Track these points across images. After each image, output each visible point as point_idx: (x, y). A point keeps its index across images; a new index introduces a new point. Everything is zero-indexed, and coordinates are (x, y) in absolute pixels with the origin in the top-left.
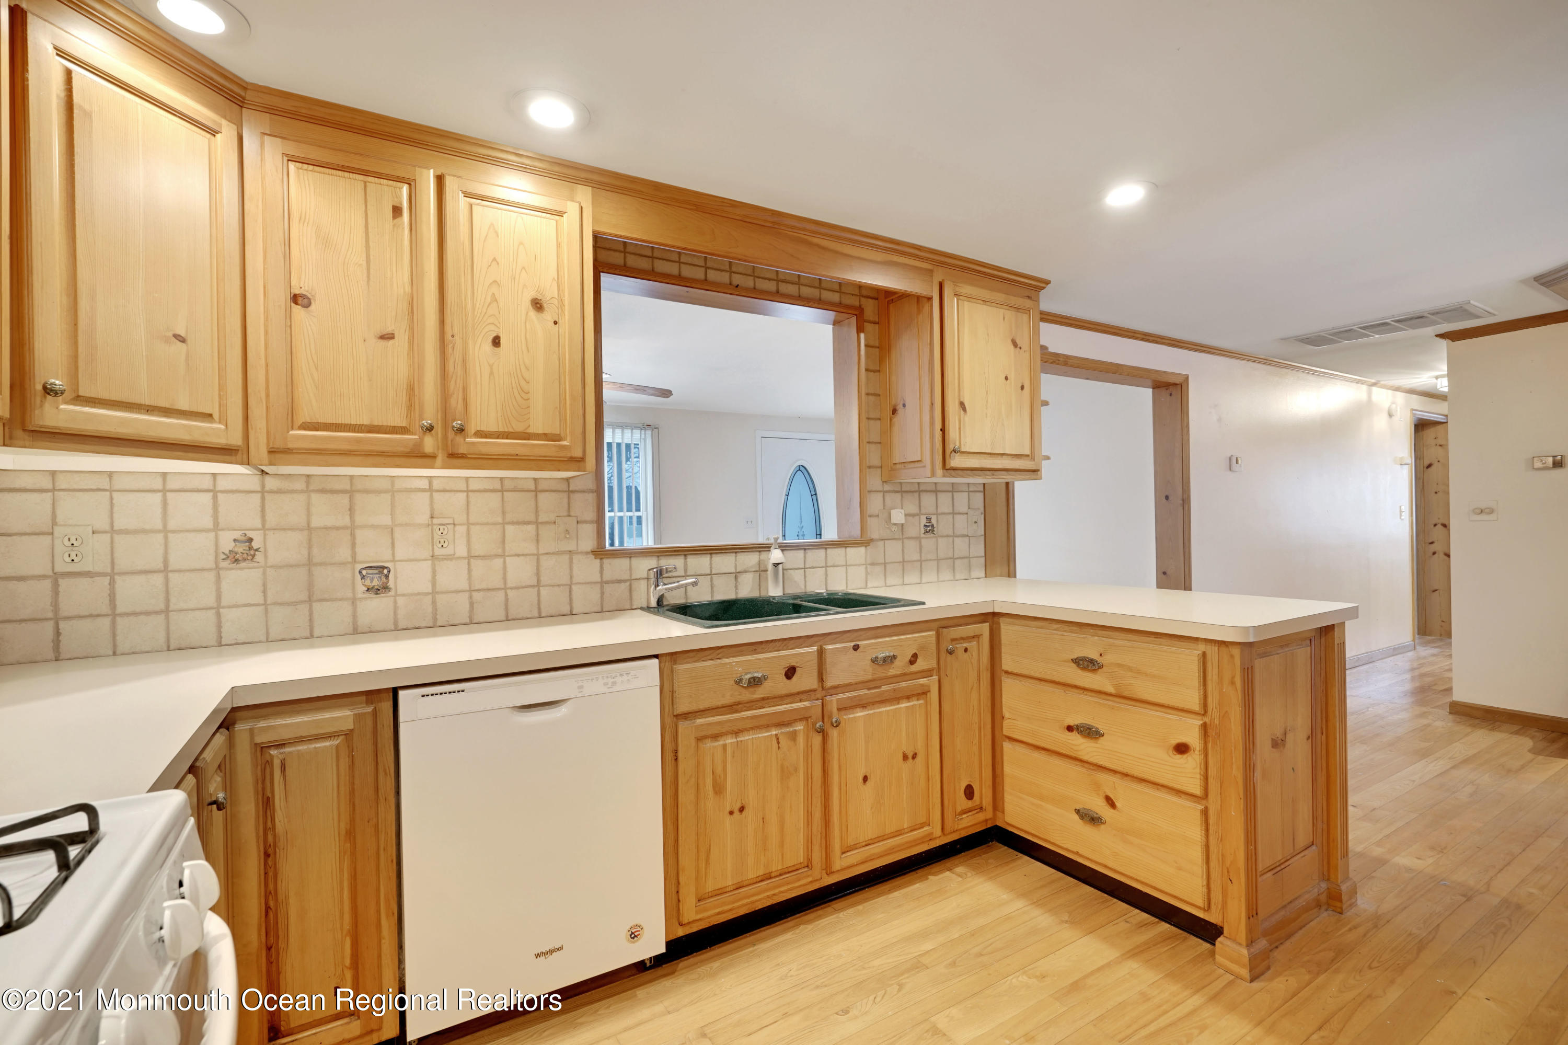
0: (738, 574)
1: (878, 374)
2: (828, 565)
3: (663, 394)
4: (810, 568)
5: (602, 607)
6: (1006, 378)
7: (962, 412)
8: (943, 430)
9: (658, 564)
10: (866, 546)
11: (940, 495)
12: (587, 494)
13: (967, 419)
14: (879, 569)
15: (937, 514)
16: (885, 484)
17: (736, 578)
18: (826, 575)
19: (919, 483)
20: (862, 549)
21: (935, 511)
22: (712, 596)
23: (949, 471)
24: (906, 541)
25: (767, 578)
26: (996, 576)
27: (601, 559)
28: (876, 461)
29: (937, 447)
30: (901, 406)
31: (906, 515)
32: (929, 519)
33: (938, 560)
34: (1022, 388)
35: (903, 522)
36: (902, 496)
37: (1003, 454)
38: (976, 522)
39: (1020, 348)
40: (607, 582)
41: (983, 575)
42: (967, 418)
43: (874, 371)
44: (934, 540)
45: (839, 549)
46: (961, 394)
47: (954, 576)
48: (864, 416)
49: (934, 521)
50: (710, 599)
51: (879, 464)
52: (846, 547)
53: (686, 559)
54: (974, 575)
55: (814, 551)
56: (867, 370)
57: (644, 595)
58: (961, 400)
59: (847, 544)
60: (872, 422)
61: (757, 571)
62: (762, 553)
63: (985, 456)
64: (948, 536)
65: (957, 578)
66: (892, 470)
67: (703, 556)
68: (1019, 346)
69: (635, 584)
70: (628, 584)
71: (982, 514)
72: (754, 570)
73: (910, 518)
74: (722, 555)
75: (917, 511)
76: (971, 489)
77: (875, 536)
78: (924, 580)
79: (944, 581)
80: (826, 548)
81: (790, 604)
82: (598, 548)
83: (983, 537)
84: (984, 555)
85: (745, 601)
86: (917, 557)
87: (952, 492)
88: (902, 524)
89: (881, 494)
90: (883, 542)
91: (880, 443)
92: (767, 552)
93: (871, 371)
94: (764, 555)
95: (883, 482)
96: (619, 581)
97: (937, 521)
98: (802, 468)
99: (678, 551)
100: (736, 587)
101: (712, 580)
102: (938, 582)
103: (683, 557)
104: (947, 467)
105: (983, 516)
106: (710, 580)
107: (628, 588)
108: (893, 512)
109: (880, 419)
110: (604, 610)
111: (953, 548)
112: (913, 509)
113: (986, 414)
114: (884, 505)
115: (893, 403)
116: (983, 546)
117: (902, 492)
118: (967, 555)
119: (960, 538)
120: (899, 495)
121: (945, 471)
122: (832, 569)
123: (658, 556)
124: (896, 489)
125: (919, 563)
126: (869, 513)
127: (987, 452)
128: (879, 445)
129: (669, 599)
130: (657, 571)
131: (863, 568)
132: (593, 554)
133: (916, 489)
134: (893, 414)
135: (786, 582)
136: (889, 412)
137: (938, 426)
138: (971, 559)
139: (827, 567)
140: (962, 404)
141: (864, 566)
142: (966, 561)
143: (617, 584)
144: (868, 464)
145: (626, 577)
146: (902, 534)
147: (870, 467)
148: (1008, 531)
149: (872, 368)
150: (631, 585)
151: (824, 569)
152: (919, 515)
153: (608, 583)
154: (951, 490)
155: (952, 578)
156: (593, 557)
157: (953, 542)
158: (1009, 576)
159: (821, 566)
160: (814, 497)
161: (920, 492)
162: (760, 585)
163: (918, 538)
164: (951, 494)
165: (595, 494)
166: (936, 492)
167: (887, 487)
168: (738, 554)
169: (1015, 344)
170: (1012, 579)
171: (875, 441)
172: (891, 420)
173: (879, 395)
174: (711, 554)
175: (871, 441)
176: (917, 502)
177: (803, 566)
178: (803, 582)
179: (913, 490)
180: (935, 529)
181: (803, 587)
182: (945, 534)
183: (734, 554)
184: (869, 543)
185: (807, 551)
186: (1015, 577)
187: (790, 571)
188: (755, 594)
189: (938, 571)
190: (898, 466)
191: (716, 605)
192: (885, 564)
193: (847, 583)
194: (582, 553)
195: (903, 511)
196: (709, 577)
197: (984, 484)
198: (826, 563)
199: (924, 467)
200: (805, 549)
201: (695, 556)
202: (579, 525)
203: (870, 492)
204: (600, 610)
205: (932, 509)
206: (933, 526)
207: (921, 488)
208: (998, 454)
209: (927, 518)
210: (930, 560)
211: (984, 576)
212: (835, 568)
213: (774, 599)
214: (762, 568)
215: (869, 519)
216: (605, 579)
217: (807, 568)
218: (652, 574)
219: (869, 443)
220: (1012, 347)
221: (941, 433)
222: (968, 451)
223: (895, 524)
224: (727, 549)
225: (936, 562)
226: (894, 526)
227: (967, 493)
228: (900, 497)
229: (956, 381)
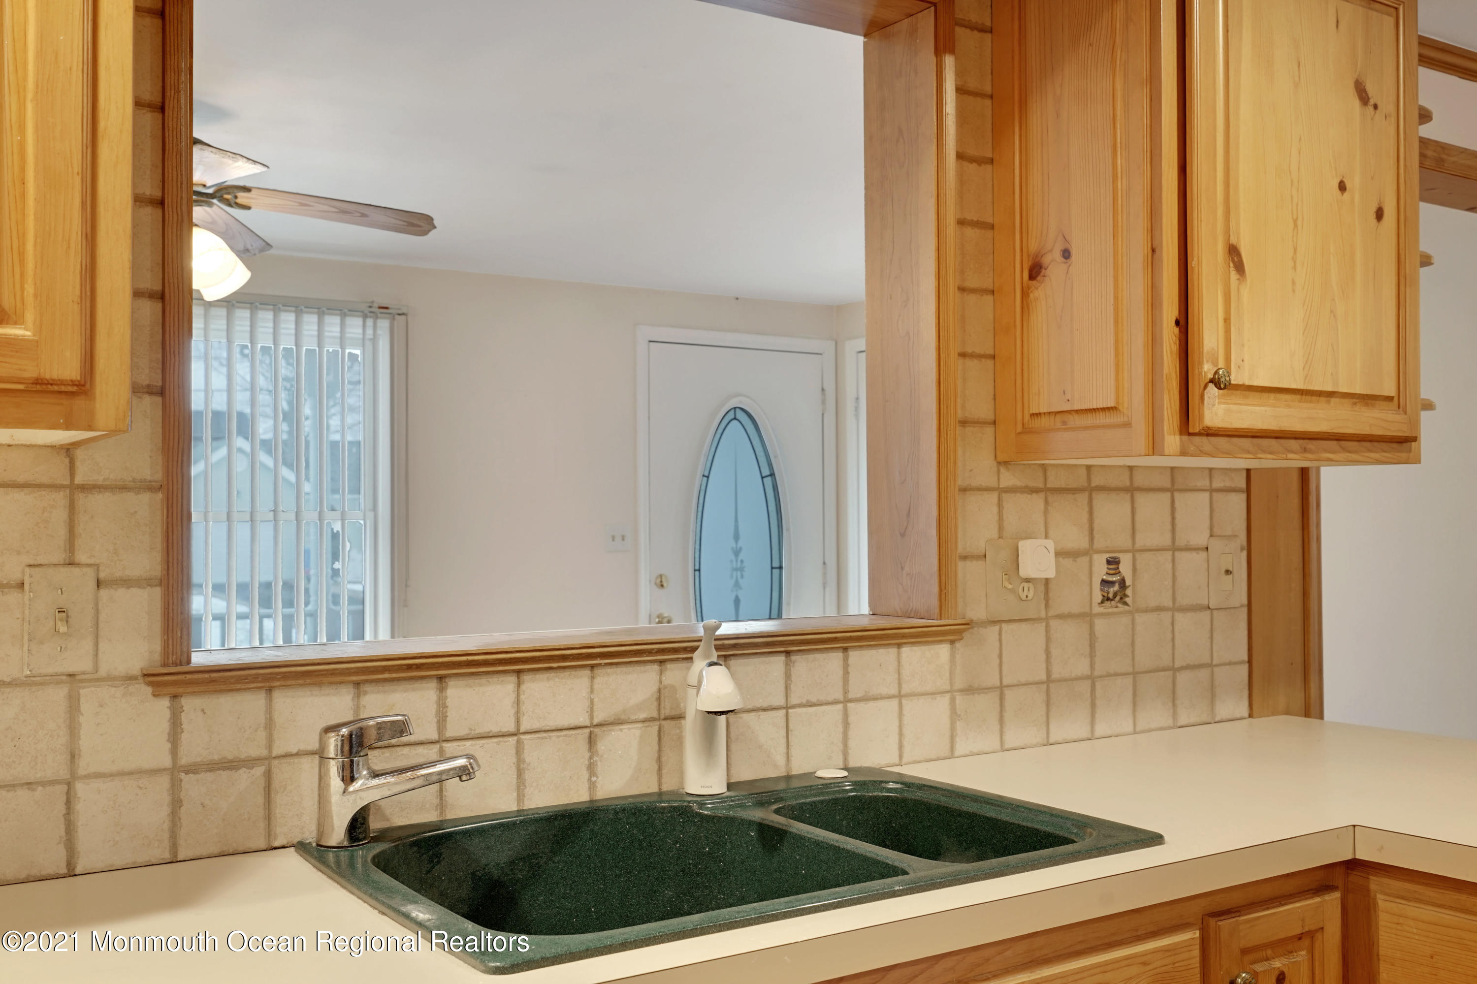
0: (596, 730)
1: (989, 167)
2: (851, 695)
3: (413, 225)
4: (801, 706)
5: (174, 847)
6: (1342, 187)
7: (1234, 275)
8: (1183, 323)
9: (357, 708)
10: (952, 642)
11: (1142, 499)
12: (130, 496)
13: (1245, 294)
14: (986, 703)
15: (1134, 551)
16: (1002, 470)
17: (591, 741)
18: (846, 724)
19: (1089, 468)
20: (943, 651)
21: (1128, 544)
22: (520, 798)
23: (1197, 439)
24: (1053, 623)
25: (680, 741)
26: (1274, 713)
27: (175, 697)
28: (982, 409)
29: (1166, 370)
30: (1057, 254)
31: (1058, 554)
32: (1113, 562)
33: (1135, 674)
34: (1379, 215)
35: (1051, 574)
36: (1046, 502)
37: (1331, 394)
38: (1228, 572)
39: (1376, 107)
40: (193, 769)
41: (1244, 710)
42: (1245, 292)
43: (979, 161)
44: (1125, 620)
45: (882, 651)
46: (1232, 224)
47: (1175, 715)
48: (952, 282)
49: (1125, 569)
50: (514, 808)
51: (991, 417)
52: (899, 646)
53: (442, 689)
54: (1224, 709)
55: (811, 657)
56: (960, 156)
57: (310, 804)
58: (1233, 240)
59: (904, 636)
60: (972, 299)
61: (652, 719)
62: (669, 666)
63: (1288, 397)
64: (1159, 609)
65: (1182, 720)
66: (1027, 431)
67: (495, 679)
68: (1372, 102)
69: (282, 772)
70: (259, 771)
71: (1242, 549)
72: (642, 716)
73: (1067, 562)
74: (552, 674)
75: (1084, 544)
76: (1217, 484)
77: (976, 612)
78: (1100, 730)
79: (1149, 731)
80: (845, 649)
81: (750, 823)
82: (164, 665)
83: (1245, 610)
84: (1246, 658)
85: (616, 813)
86: (1082, 667)
87: (1172, 490)
88: (1047, 581)
89: (994, 496)
90: (997, 628)
91: (994, 357)
92: (684, 664)
93: (972, 160)
94: (673, 673)
95: (999, 463)
96: (231, 765)
97: (1134, 570)
98: (740, 415)
99: (419, 667)
100: (591, 769)
101: (519, 749)
102: (1135, 733)
103: (433, 684)
104: (1194, 427)
105: (1244, 554)
106: (514, 751)
107: (262, 782)
108: (1025, 546)
109: (993, 292)
110: (180, 858)
111: (1173, 639)
112: (1076, 539)
113: (1294, 283)
114: (1001, 528)
115: (1033, 246)
116: (1245, 633)
117: (1048, 491)
118: (1206, 659)
119: (1190, 615)
120: (1038, 501)
121: (1185, 438)
122: (861, 706)
123: (357, 684)
124: (1032, 484)
125: (1089, 682)
126: (960, 549)
127: (1294, 386)
128: (990, 363)
129: (388, 812)
130: (351, 735)
131: (943, 702)
132: (149, 684)
133: (1082, 482)
134: (1032, 277)
135: (733, 747)
136: (1020, 274)
137: (1170, 311)
138: (1216, 669)
139: (847, 701)
140: (1233, 251)
141: (948, 697)
142: (1204, 674)
143: (224, 774)
144: (960, 415)
145: (256, 750)
146: (1047, 606)
147: (964, 423)
148: (1305, 594)
149: (971, 151)
150: (268, 775)
151: (840, 706)
152: (1088, 552)
153: (195, 772)
154: (1168, 485)
155: (1170, 722)
156: (149, 690)
157: (1173, 624)
158: (1307, 715)
159: (830, 699)
160: (768, 481)
161: (1091, 490)
162: (659, 760)
163: (1087, 617)
164: (1168, 495)
165: (160, 496)
166: (1131, 490)
167: (1008, 479)
168: (598, 671)
169: (1363, 96)
170: (1313, 722)
171: (978, 350)
172: (1025, 294)
173: (992, 227)
174: (519, 672)
175: (969, 350)
176: (1085, 516)
177: (781, 702)
178: (782, 749)
179: (1074, 485)
180: (1129, 592)
181: (781, 760)
182: (1153, 604)
183: (587, 672)
184: (960, 632)
185: (793, 658)
186: (1321, 717)
187: (745, 716)
188: (646, 786)
189: (1135, 704)
190: (1044, 422)
191: (532, 828)
192: (1001, 689)
193: (901, 747)
194: (111, 679)
195: (1050, 544)
196: (512, 740)
197: (1248, 471)
198: (846, 692)
199: (1127, 425)
200: (788, 653)
201: (470, 681)
202: (104, 593)
203: (964, 490)
204: (167, 856)
205: (1124, 541)
206: (1123, 583)
207: (1097, 481)
208: (1320, 394)
209: (1109, 562)
210: (1116, 675)
211: (1246, 713)
212: (871, 704)
213: (701, 805)
214: (667, 711)
215: (961, 564)
216: (183, 761)
217: (793, 707)
218: (333, 743)
219: (963, 355)
220: (1357, 103)
221: (1177, 330)
222: (1247, 382)
223: (1028, 580)
224: (564, 658)
225: (1129, 680)
226: (1026, 585)
227: (1207, 494)
228: (1041, 505)
229: (1220, 188)
